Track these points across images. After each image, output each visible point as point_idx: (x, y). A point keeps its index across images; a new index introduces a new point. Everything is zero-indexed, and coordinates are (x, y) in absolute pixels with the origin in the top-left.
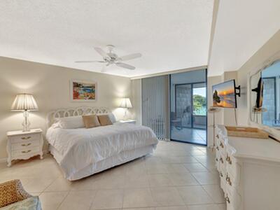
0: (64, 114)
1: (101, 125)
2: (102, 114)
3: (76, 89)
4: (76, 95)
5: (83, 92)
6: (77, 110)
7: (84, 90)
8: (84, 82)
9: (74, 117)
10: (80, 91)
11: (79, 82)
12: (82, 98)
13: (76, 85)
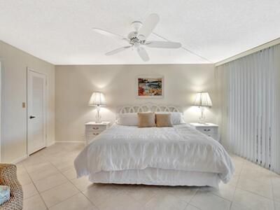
0: (130, 110)
1: (157, 126)
2: (161, 113)
3: (141, 85)
4: (141, 92)
5: (148, 88)
6: (141, 107)
7: (149, 86)
8: (149, 77)
9: (130, 114)
10: (145, 87)
11: (143, 77)
12: (147, 94)
13: (141, 81)
